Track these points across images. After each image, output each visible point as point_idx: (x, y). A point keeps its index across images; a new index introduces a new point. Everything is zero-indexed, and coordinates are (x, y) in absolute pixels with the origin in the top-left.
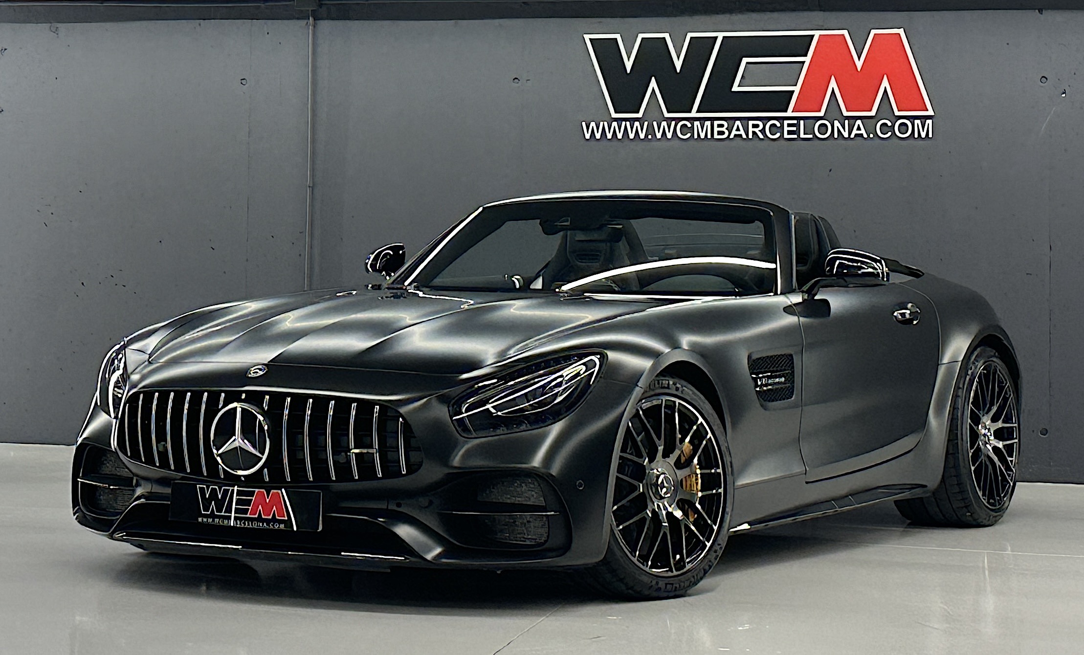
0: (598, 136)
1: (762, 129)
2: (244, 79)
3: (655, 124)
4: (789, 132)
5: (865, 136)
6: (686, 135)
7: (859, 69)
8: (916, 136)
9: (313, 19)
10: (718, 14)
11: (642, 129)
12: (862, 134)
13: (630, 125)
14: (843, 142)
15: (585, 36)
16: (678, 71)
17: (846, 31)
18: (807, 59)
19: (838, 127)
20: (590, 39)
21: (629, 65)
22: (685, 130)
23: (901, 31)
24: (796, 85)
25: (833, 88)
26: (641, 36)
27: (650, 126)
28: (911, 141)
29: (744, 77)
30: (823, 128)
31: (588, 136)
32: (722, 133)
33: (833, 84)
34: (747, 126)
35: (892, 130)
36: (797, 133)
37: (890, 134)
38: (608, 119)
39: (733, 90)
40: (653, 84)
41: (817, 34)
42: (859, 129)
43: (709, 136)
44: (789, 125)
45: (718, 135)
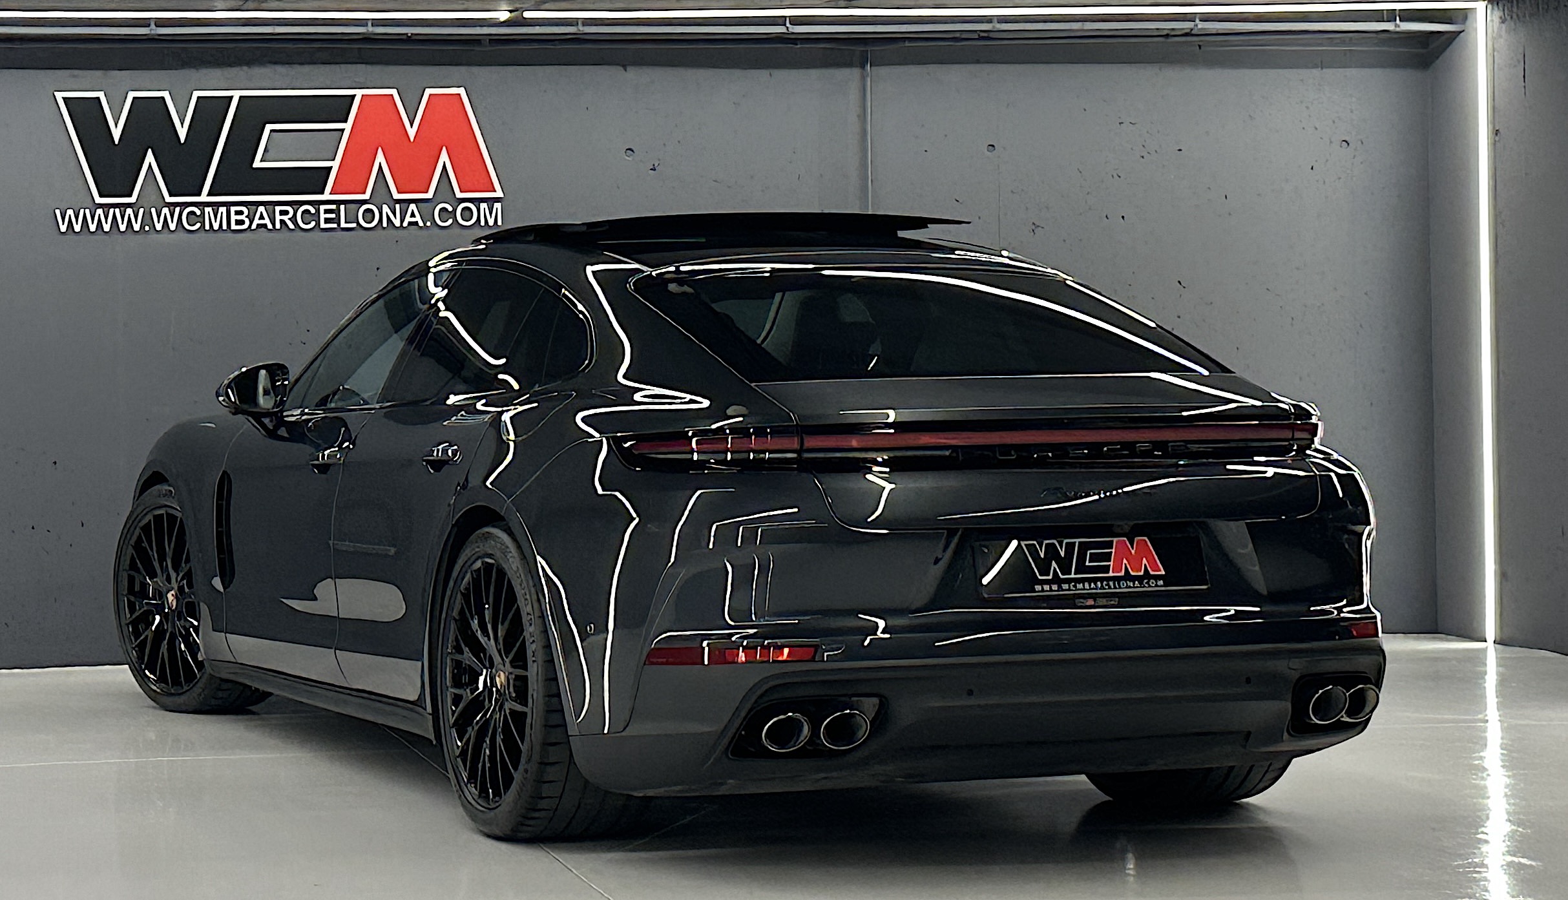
10: (230, 65)
14: (394, 232)
15: (55, 93)
17: (395, 90)
28: (476, 229)
38: (90, 205)
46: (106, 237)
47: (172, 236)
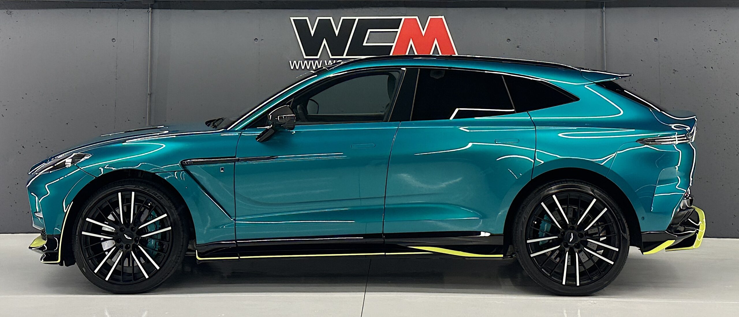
0: (297, 68)
2: (114, 39)
7: (423, 35)
9: (151, 9)
10: (356, 8)
11: (319, 64)
13: (313, 62)
15: (291, 18)
16: (337, 36)
17: (417, 17)
18: (399, 30)
20: (293, 20)
21: (312, 32)
23: (443, 17)
24: (394, 43)
25: (411, 44)
26: (318, 18)
29: (369, 39)
31: (292, 68)
33: (411, 42)
38: (302, 58)
39: (364, 45)
40: (325, 42)
41: (403, 18)
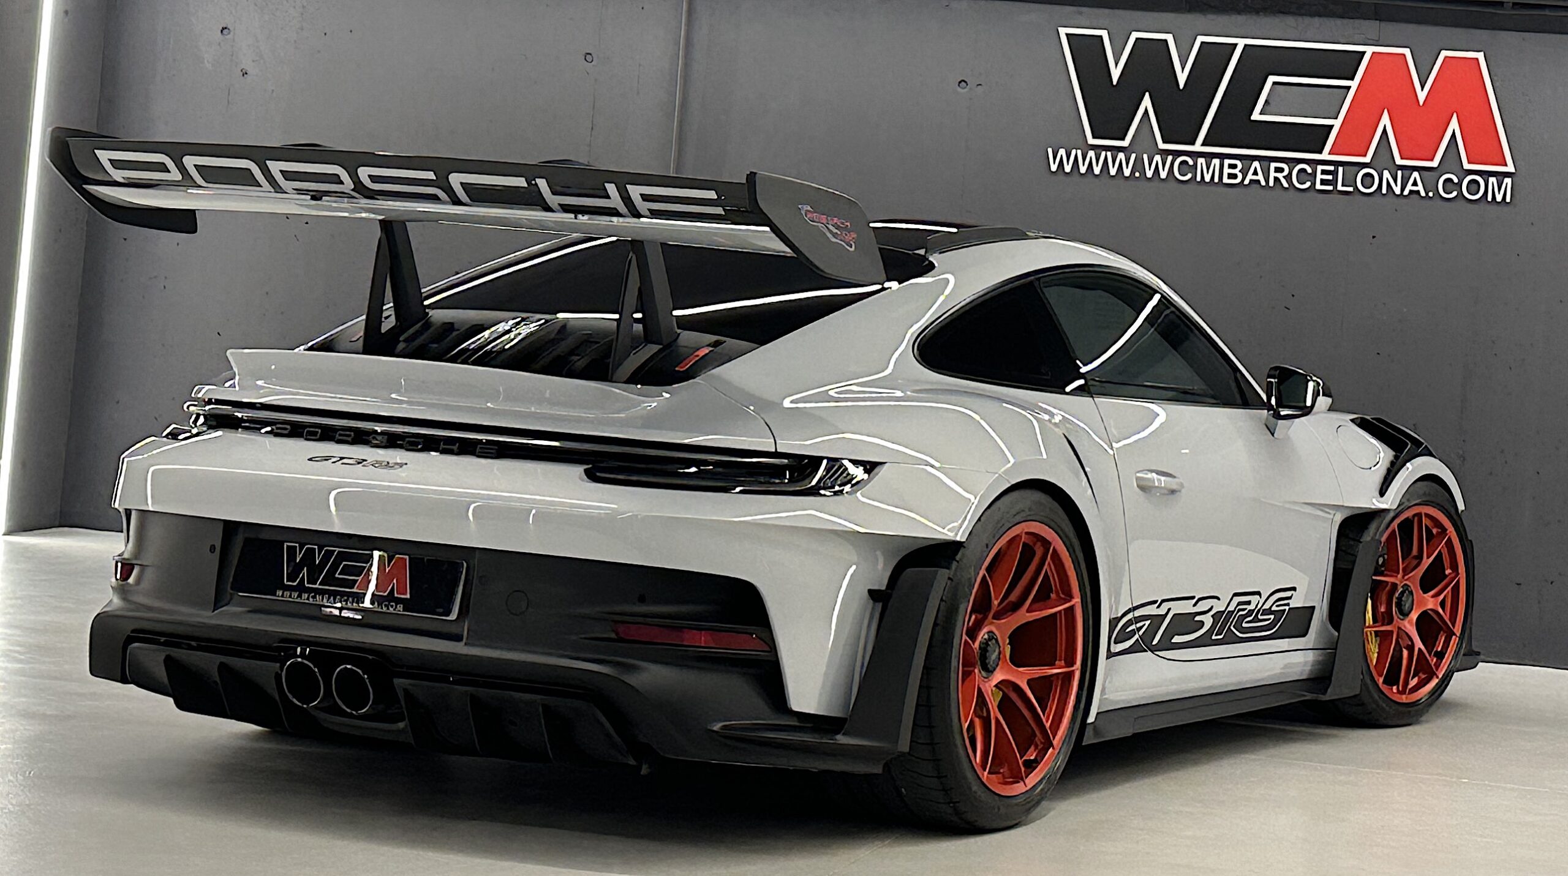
0: (1068, 169)
1: (1287, 176)
2: (589, 54)
3: (1145, 157)
4: (1323, 182)
5: (1423, 194)
6: (1187, 174)
7: (1421, 103)
8: (1490, 199)
10: (1240, 14)
11: (1127, 164)
12: (1418, 192)
13: (1112, 154)
14: (1395, 200)
15: (1060, 30)
16: (1181, 86)
17: (1408, 50)
18: (1354, 84)
19: (1387, 179)
20: (1067, 34)
21: (1116, 74)
22: (1184, 167)
23: (1480, 56)
24: (1336, 118)
25: (1385, 125)
26: (1135, 36)
27: (1139, 161)
28: (1482, 204)
29: (1269, 103)
30: (1369, 179)
31: (1054, 168)
32: (1234, 176)
33: (1385, 120)
34: (1266, 170)
35: (1459, 189)
36: (1334, 182)
37: (1455, 194)
38: (1081, 142)
39: (1253, 118)
40: (1147, 102)
41: (1369, 50)
42: (1415, 184)
43: (1216, 180)
44: (1324, 172)
45: (1229, 178)
46: (1097, 180)
47: (1162, 185)
